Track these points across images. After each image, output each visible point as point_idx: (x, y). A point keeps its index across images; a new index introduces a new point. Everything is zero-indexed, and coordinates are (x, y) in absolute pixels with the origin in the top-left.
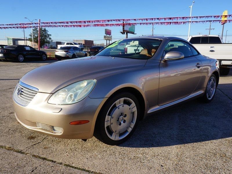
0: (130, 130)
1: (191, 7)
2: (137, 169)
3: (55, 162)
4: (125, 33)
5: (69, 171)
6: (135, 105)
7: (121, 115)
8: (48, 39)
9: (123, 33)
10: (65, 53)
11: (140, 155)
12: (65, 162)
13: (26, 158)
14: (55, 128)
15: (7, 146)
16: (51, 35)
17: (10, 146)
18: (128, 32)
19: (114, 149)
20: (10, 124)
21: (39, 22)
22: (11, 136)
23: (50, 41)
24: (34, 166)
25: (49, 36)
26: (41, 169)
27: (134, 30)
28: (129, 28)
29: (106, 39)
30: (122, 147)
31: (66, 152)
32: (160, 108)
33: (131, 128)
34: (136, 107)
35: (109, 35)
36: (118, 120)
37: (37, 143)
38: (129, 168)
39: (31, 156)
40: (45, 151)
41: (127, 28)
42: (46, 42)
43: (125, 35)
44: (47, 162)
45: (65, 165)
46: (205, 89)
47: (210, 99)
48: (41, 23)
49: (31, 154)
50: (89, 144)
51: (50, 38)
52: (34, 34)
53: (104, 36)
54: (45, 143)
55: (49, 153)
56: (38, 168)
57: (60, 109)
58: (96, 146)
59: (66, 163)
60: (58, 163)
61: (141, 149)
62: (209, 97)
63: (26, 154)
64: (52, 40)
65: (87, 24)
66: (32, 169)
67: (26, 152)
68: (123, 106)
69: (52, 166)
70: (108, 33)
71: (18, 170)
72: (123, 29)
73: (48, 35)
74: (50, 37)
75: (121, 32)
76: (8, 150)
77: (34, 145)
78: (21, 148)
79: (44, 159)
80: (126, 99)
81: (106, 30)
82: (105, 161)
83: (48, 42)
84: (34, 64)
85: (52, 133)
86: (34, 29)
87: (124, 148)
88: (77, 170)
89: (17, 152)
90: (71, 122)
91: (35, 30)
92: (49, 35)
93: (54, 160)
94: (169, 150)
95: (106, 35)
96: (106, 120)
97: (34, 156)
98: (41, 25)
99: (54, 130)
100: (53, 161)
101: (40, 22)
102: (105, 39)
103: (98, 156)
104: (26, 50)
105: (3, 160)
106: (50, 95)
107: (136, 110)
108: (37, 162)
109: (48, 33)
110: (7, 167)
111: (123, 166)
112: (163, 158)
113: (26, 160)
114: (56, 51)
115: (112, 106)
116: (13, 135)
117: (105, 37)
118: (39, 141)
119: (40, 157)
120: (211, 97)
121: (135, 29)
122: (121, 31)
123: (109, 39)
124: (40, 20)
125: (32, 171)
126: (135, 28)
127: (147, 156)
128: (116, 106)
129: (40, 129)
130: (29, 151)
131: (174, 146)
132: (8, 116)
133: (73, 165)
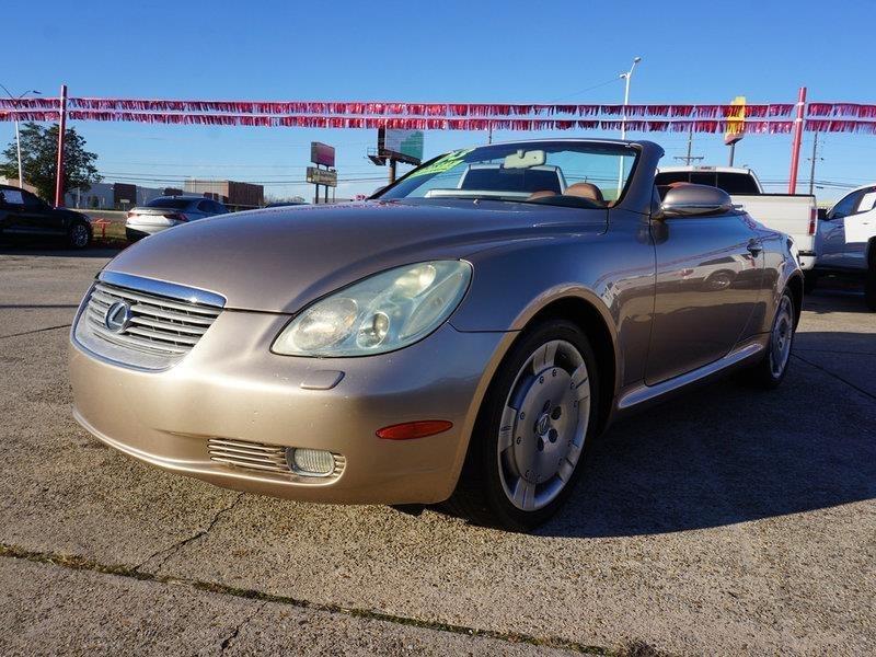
0: (567, 471)
1: (628, 76)
2: (651, 613)
3: (305, 604)
4: (388, 161)
5: (385, 635)
6: (585, 374)
7: (544, 410)
8: (83, 172)
9: (378, 161)
10: (166, 221)
11: (632, 563)
12: (351, 603)
13: (171, 597)
14: (300, 460)
15: (64, 553)
16: (95, 158)
17: (75, 554)
18: (396, 158)
19: (519, 546)
20: (37, 471)
21: (62, 98)
22: (61, 514)
23: (93, 180)
24: (223, 623)
25: (87, 160)
26: (258, 633)
27: (421, 153)
28: (402, 143)
29: (316, 178)
30: (550, 538)
31: (337, 567)
32: (649, 394)
33: (571, 464)
34: (587, 381)
35: (328, 166)
36: (535, 429)
37: (194, 535)
38: (617, 609)
39: (191, 588)
40: (241, 564)
41: (394, 142)
42: (75, 184)
43: (386, 169)
44: (270, 605)
45: (355, 613)
46: (766, 336)
47: (777, 375)
48: (68, 102)
49: (185, 581)
50: (413, 533)
51: (92, 170)
52: (23, 150)
53: (308, 169)
54: (226, 535)
55: (262, 571)
56: (242, 632)
57: (338, 375)
58: (445, 538)
59: (354, 607)
60: (323, 609)
61: (625, 540)
62: (776, 370)
63: (165, 580)
64: (99, 178)
65: (256, 114)
66: (220, 637)
67: (159, 573)
68: (554, 374)
69: (300, 620)
70: (323, 156)
71: (155, 643)
72: (381, 144)
73: (85, 154)
74: (91, 163)
75: (372, 158)
76: (75, 567)
77: (184, 543)
78: (131, 560)
79: (252, 595)
80: (563, 347)
81: (315, 145)
82: (508, 590)
83: (85, 185)
84: (40, 258)
85: (287, 479)
86: (26, 129)
87: (558, 539)
88: (414, 629)
89: (117, 574)
90: (382, 429)
91: (30, 132)
92: (87, 157)
93: (299, 597)
94: (729, 540)
95: (315, 165)
96: (501, 426)
97: (200, 585)
98: (68, 109)
99: (299, 469)
100: (294, 602)
101: (65, 94)
102: (310, 179)
103: (472, 572)
104: (5, 202)
105: (66, 606)
106: (277, 322)
107: (588, 393)
108: (231, 611)
109: (86, 148)
110: (100, 635)
111: (592, 603)
112: (722, 570)
113: (174, 601)
114: (130, 215)
115: (522, 368)
116: (70, 512)
117: (310, 172)
118: (199, 530)
119: (228, 590)
120: (780, 370)
121: (422, 147)
122: (372, 154)
123: (326, 179)
124: (65, 88)
125: (225, 645)
126: (422, 143)
127: (661, 565)
128: (532, 373)
129: (223, 467)
130: (172, 567)
131: (739, 526)
132: (16, 441)
133: (389, 611)
